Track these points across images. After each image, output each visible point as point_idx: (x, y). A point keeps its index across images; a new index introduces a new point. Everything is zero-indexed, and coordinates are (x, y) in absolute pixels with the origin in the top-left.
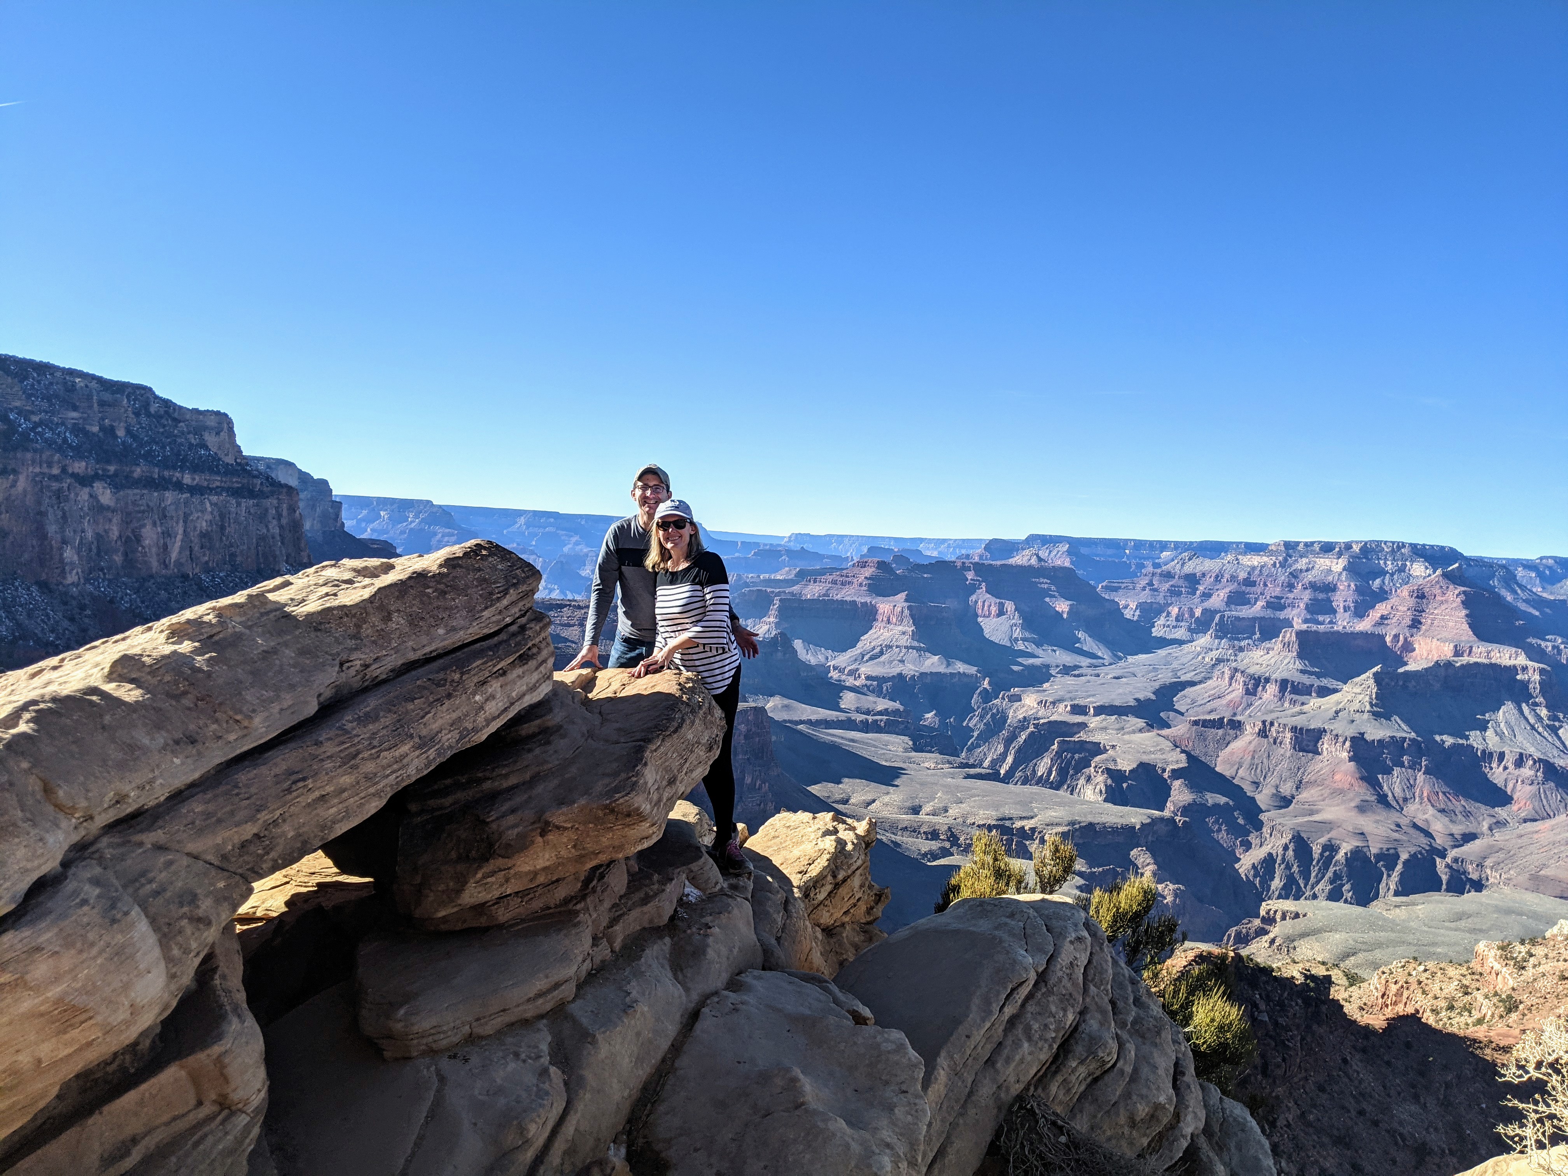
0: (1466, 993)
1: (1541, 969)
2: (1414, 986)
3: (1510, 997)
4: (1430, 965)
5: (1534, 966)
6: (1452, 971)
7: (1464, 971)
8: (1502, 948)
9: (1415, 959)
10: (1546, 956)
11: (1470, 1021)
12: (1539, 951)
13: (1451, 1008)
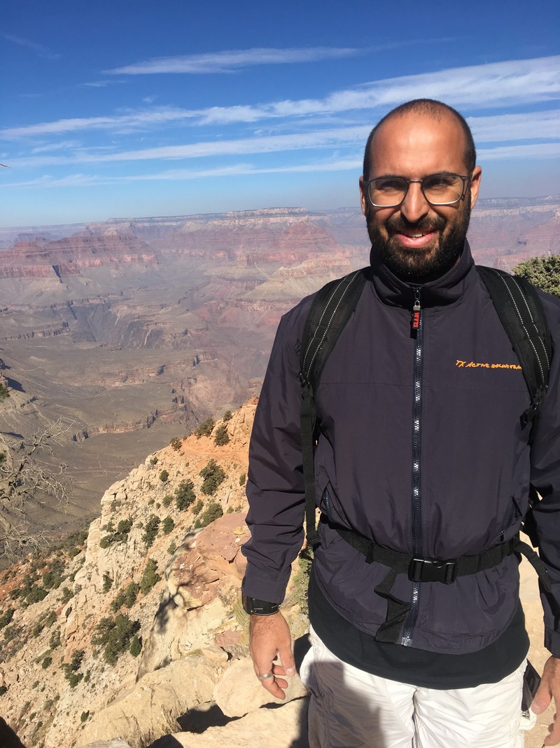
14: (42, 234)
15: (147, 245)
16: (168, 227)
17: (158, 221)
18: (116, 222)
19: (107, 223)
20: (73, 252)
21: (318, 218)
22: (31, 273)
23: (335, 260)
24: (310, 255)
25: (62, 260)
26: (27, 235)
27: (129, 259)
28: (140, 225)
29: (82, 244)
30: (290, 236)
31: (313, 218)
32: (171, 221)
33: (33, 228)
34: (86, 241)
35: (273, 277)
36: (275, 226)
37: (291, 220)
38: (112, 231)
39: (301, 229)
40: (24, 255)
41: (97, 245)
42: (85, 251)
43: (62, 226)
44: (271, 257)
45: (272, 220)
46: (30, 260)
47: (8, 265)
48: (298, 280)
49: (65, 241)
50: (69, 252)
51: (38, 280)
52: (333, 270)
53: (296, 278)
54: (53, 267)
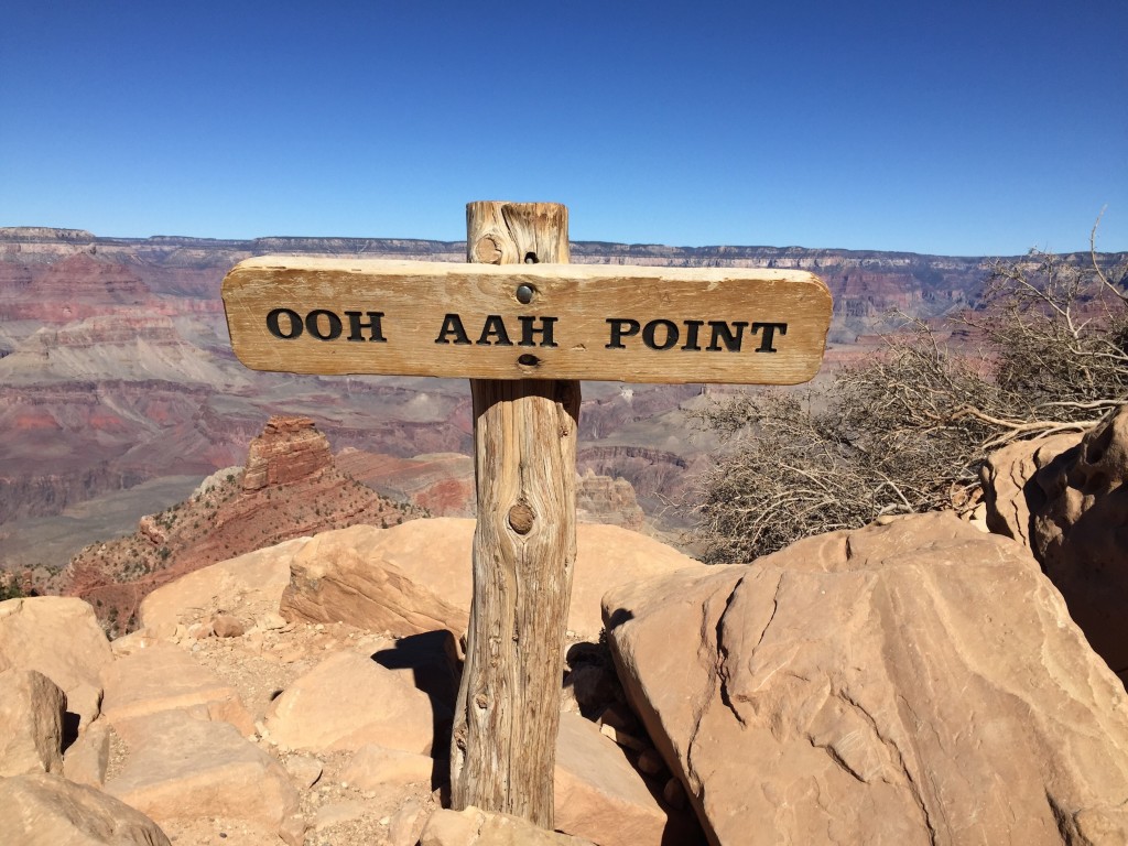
0: (136, 555)
1: (183, 525)
2: (99, 562)
3: (165, 549)
4: (108, 543)
5: (179, 524)
6: (125, 544)
7: (133, 541)
8: (157, 518)
9: (98, 542)
10: (185, 516)
11: (141, 573)
12: (180, 513)
13: (127, 568)
21: (115, 249)
23: (146, 319)
24: (98, 309)
30: (60, 276)
31: (105, 249)
35: (26, 345)
36: (31, 258)
37: (63, 249)
39: (81, 266)
44: (23, 311)
45: (24, 246)
48: (77, 352)
52: (142, 335)
53: (72, 347)
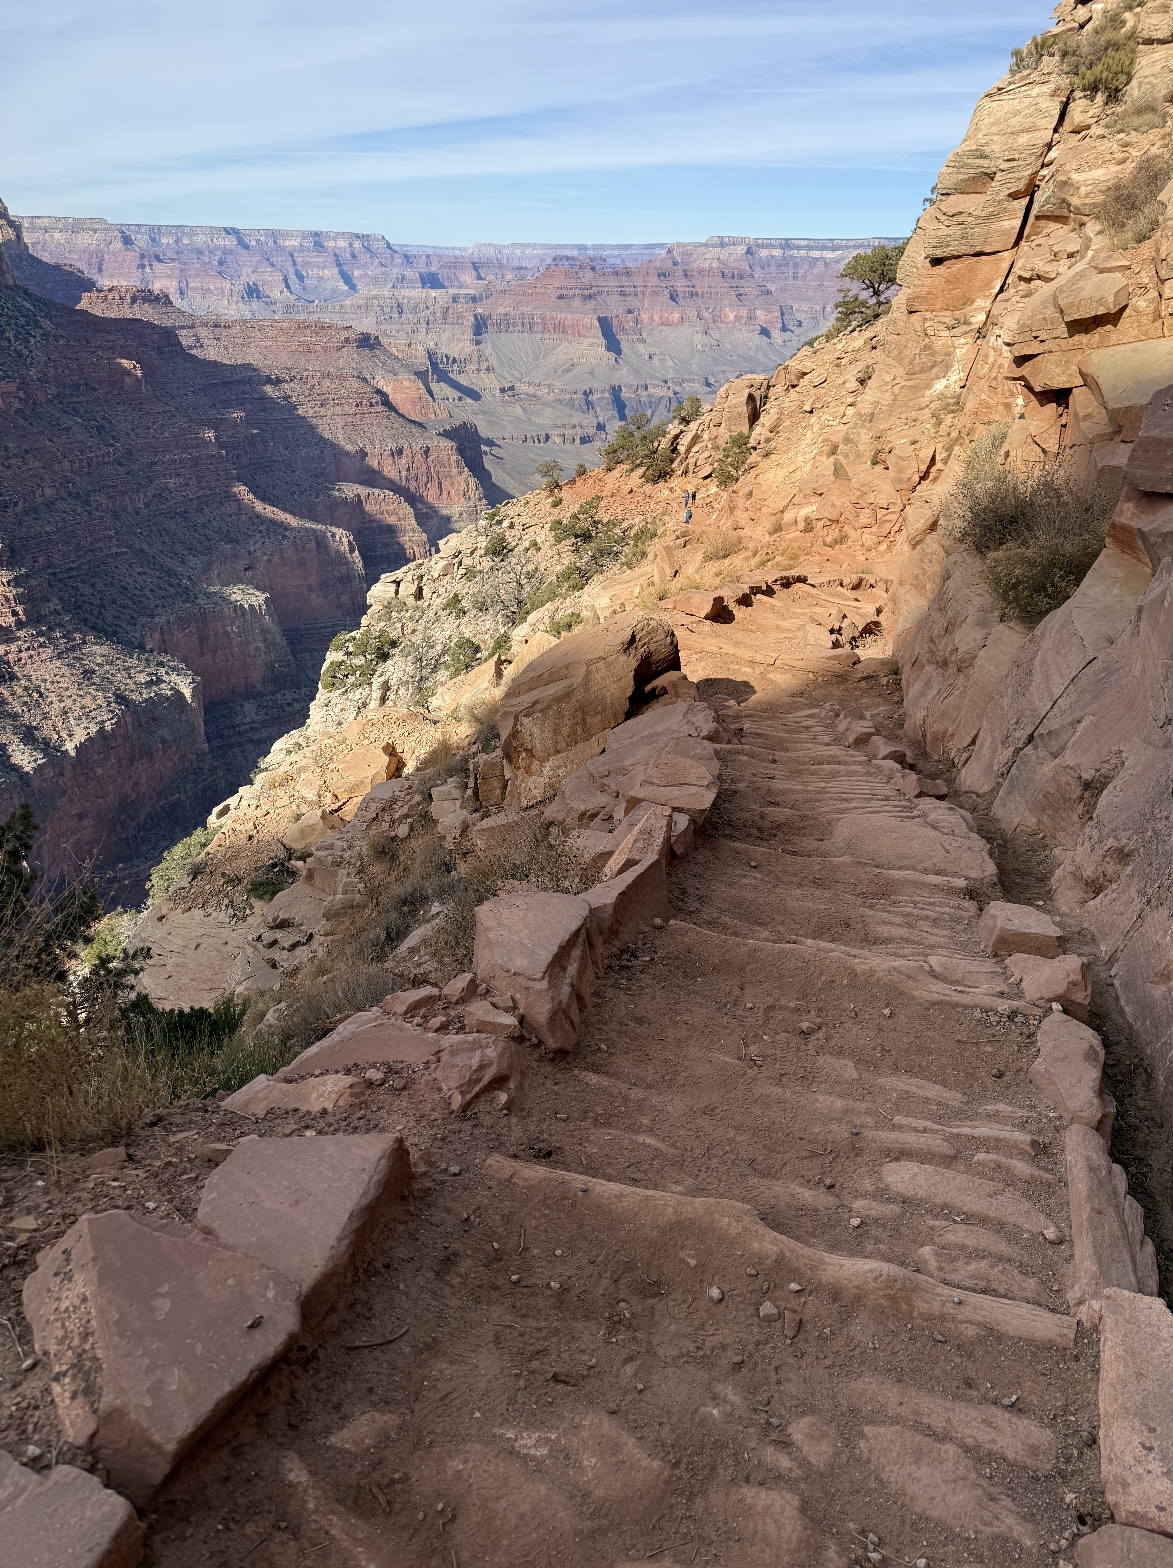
14: (592, 259)
15: (769, 293)
16: (816, 260)
17: (799, 248)
18: (722, 244)
19: (706, 245)
20: (636, 295)
22: (561, 328)
25: (614, 308)
26: (568, 258)
27: (731, 316)
28: (764, 253)
29: (653, 281)
32: (824, 248)
33: (580, 247)
34: (663, 275)
38: (710, 260)
40: (555, 294)
41: (680, 284)
42: (656, 293)
43: (628, 247)
46: (562, 302)
47: (527, 310)
49: (628, 273)
50: (629, 295)
51: (570, 342)
54: (599, 319)
